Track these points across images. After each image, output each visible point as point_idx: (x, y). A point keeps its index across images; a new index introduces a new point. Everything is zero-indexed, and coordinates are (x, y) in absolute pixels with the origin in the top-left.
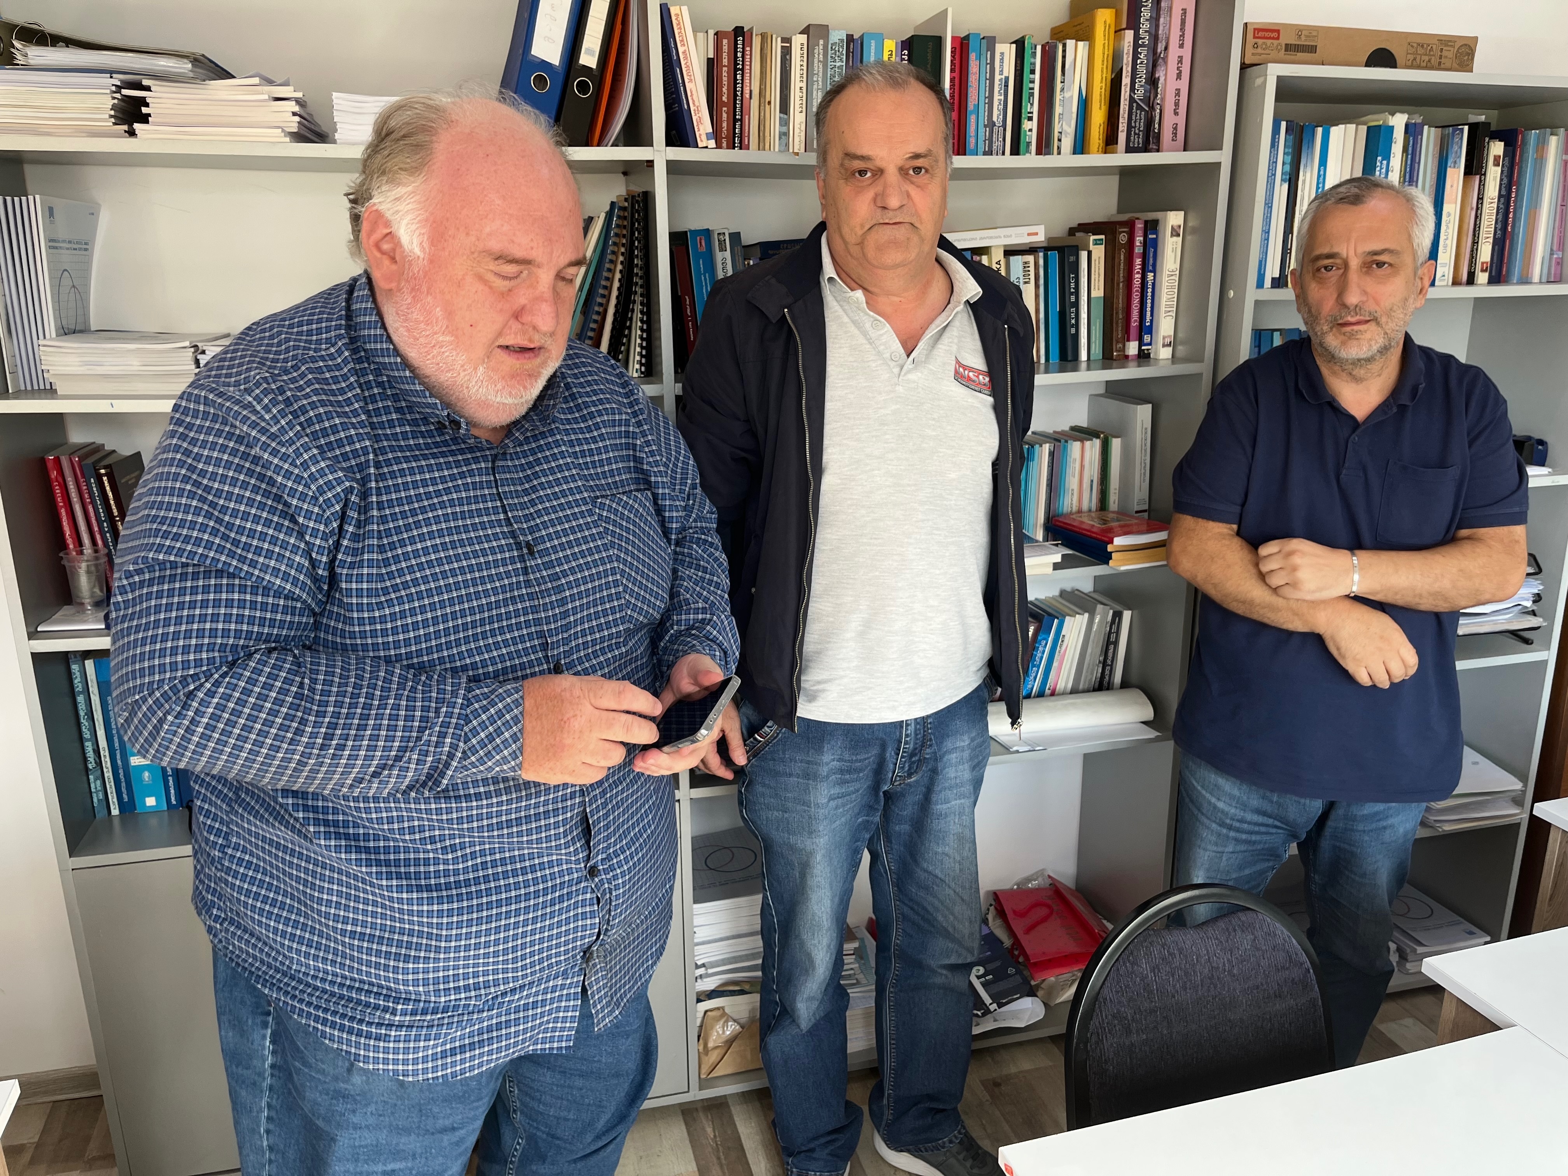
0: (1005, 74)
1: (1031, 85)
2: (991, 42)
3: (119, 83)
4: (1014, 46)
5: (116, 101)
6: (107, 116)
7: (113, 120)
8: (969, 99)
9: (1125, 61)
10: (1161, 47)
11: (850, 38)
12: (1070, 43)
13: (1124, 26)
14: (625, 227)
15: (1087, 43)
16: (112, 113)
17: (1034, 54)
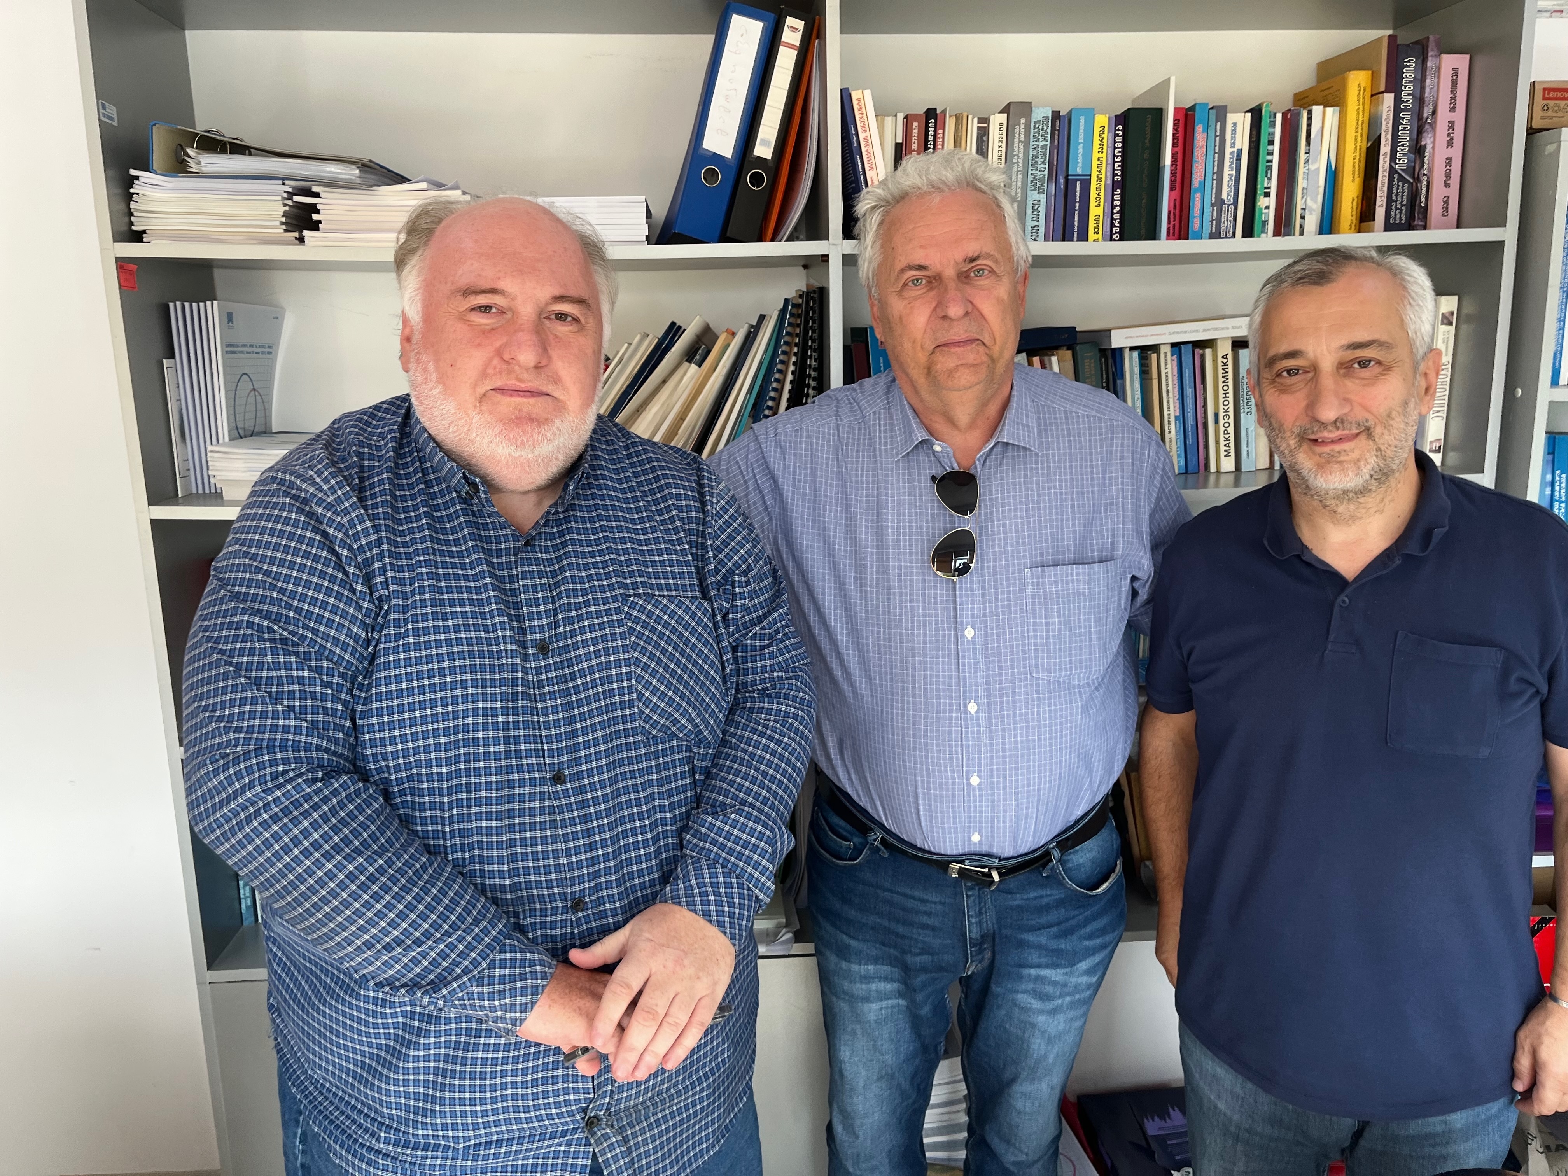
0: (1238, 146)
1: (1269, 158)
2: (1221, 112)
3: (290, 190)
4: (1249, 115)
5: (287, 208)
6: (278, 223)
7: (284, 227)
8: (1194, 176)
9: (1384, 128)
10: (1427, 111)
11: (1056, 115)
12: (1317, 110)
13: (1382, 88)
14: (798, 325)
15: (1337, 109)
16: (284, 220)
17: (1273, 124)
